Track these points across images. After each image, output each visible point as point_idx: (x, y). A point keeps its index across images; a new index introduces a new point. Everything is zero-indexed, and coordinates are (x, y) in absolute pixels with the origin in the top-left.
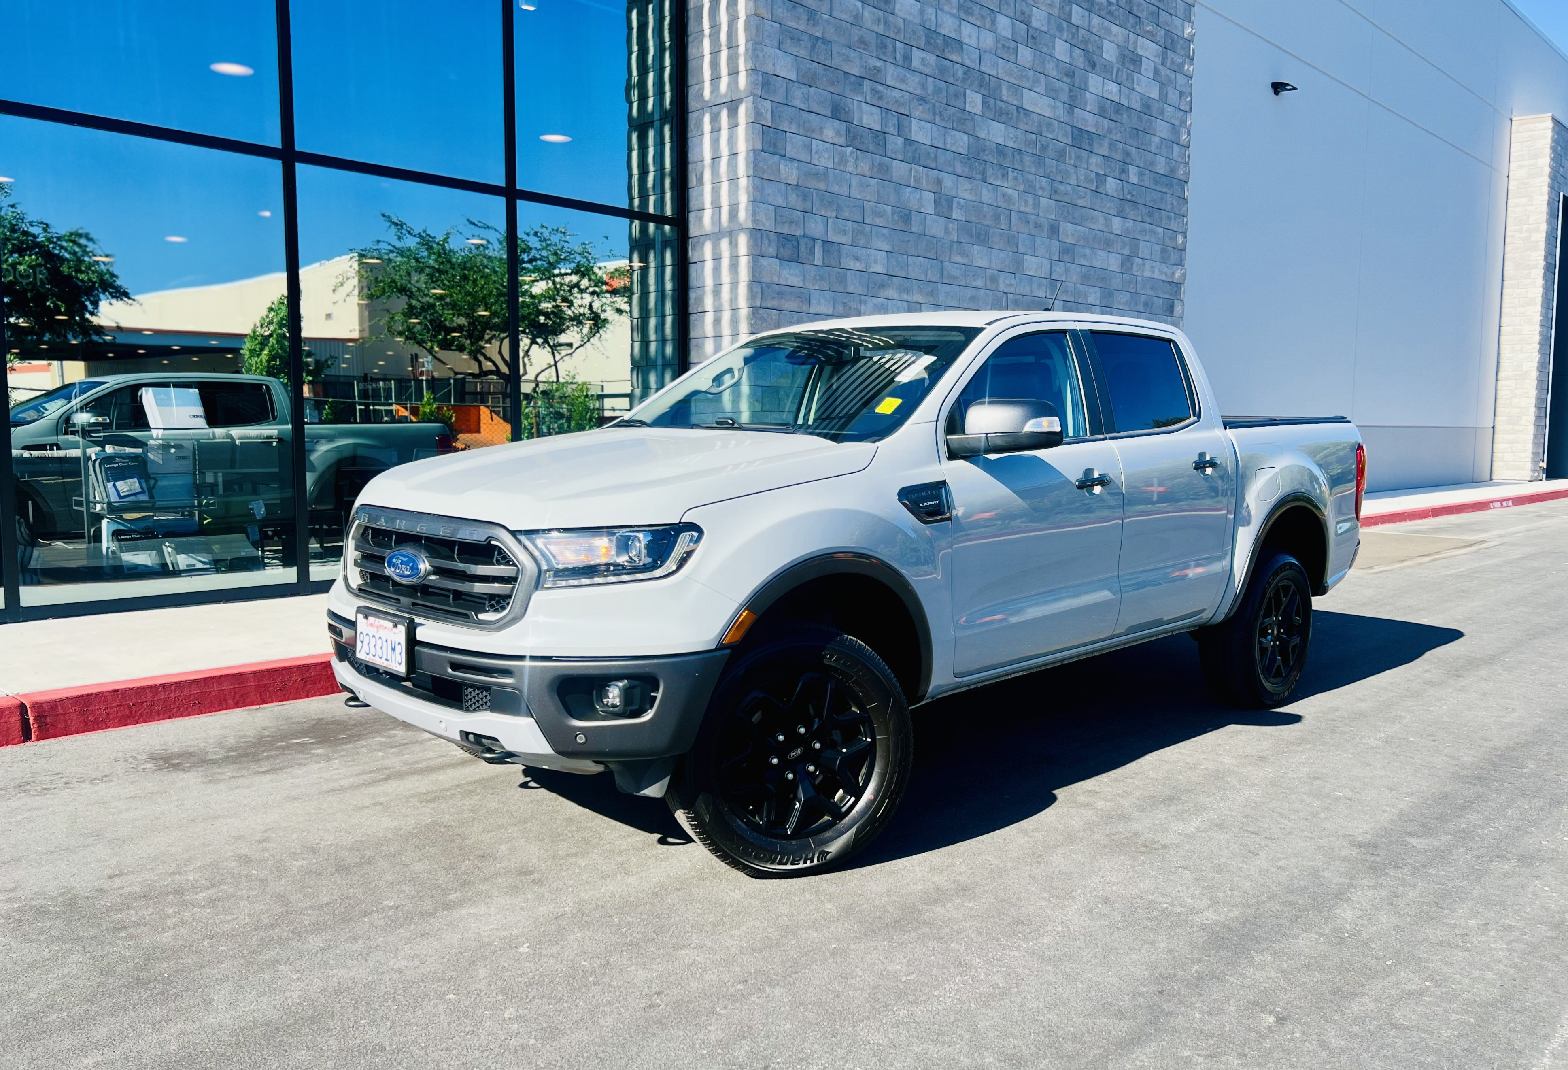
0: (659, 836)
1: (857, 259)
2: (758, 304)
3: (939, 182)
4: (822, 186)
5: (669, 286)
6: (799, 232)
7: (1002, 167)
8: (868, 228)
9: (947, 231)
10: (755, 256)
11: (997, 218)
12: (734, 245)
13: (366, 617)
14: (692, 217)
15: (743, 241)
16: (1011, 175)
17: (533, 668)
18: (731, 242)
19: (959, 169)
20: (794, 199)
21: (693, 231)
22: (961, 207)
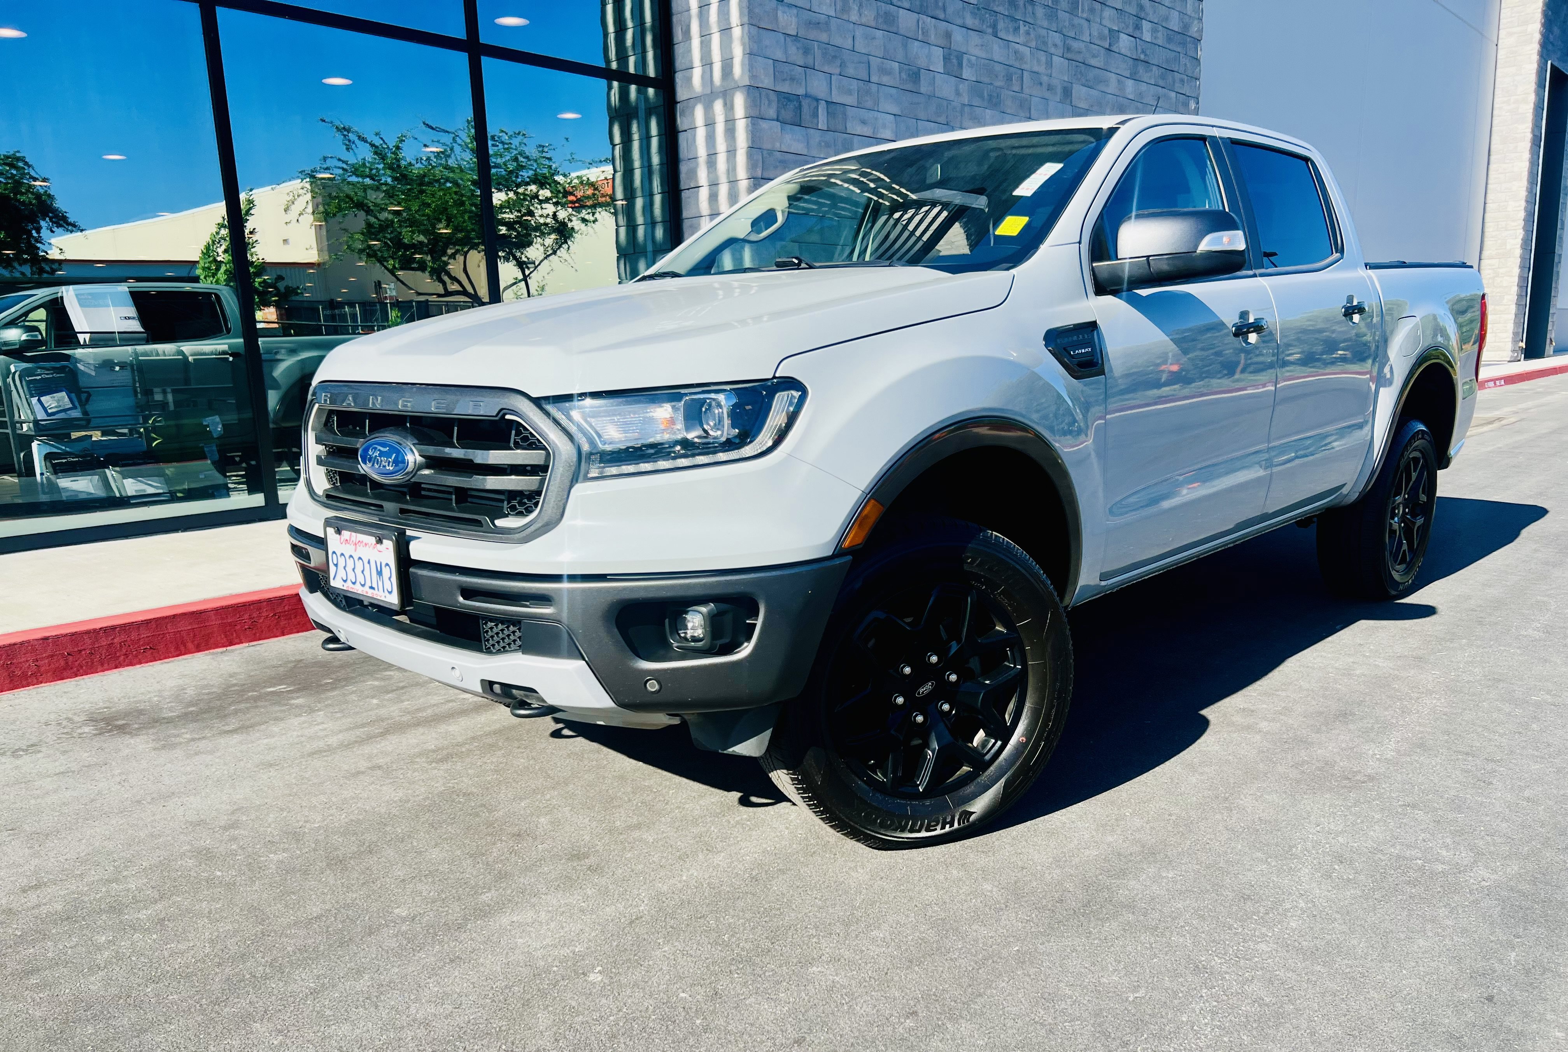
0: (739, 795)
1: (864, 122)
2: (759, 173)
3: (948, 35)
4: (824, 37)
5: (656, 160)
6: (801, 91)
7: (1014, 19)
8: (874, 88)
9: (958, 93)
10: (755, 118)
11: (1009, 78)
12: (729, 107)
13: (339, 532)
14: (679, 78)
15: (739, 101)
16: (1023, 29)
17: (571, 591)
18: (725, 104)
19: (970, 21)
20: (795, 54)
21: (681, 94)
22: (971, 65)
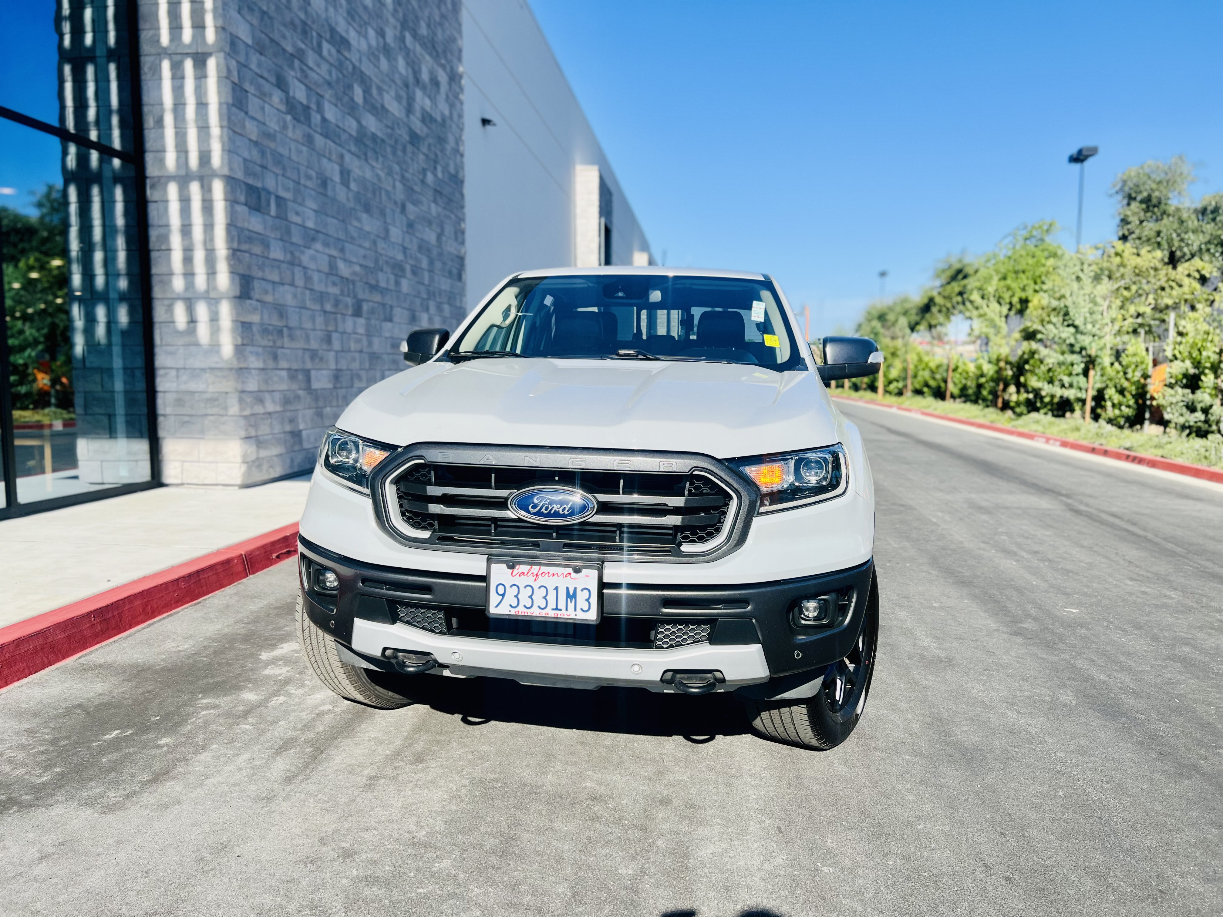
1: (297, 214)
2: (235, 246)
3: (342, 157)
4: (272, 145)
6: (259, 185)
7: (376, 152)
8: (302, 188)
9: (348, 199)
10: (231, 201)
11: (374, 193)
12: (206, 189)
13: (512, 567)
14: (149, 158)
15: (218, 188)
16: (381, 159)
18: (202, 187)
19: (353, 148)
20: (255, 155)
21: (151, 170)
22: (355, 180)
